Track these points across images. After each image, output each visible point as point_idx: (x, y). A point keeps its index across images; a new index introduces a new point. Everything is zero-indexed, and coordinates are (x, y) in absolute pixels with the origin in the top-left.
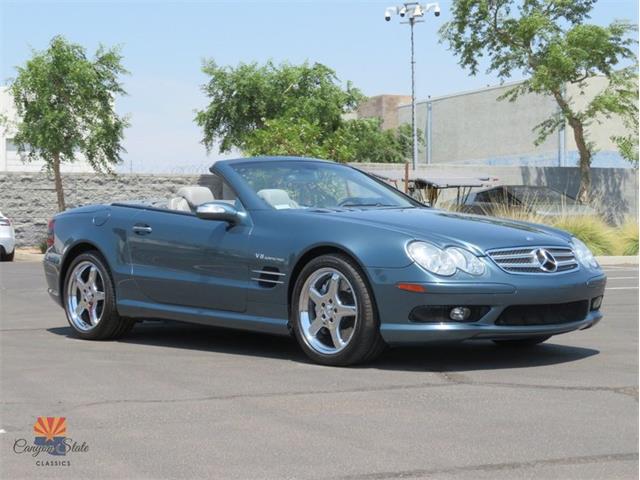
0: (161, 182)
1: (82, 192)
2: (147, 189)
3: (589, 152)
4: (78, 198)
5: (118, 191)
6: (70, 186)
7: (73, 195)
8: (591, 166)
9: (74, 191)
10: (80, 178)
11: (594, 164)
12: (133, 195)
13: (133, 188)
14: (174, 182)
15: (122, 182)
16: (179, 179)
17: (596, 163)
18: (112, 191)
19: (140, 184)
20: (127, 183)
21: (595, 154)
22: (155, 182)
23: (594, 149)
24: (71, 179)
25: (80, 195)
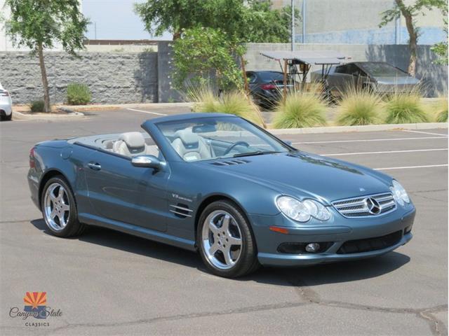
0: (114, 58)
1: (59, 65)
2: (105, 63)
3: (416, 34)
4: (57, 69)
5: (84, 64)
6: (51, 61)
7: (53, 67)
8: (418, 44)
9: (53, 65)
10: (57, 55)
11: (419, 43)
12: (95, 67)
13: (95, 62)
14: (124, 57)
15: (87, 58)
16: (127, 55)
17: (421, 41)
18: (80, 64)
19: (100, 59)
20: (91, 58)
21: (420, 35)
22: (110, 58)
23: (419, 32)
24: (50, 56)
25: (58, 67)
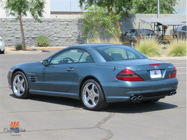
0: (63, 22)
1: (33, 25)
2: (58, 25)
4: (32, 28)
5: (47, 25)
6: (29, 23)
7: (30, 27)
9: (30, 25)
12: (53, 27)
13: (53, 24)
14: (68, 21)
15: (48, 22)
16: (70, 20)
18: (44, 25)
19: (55, 22)
20: (50, 22)
22: (61, 22)
25: (33, 27)
